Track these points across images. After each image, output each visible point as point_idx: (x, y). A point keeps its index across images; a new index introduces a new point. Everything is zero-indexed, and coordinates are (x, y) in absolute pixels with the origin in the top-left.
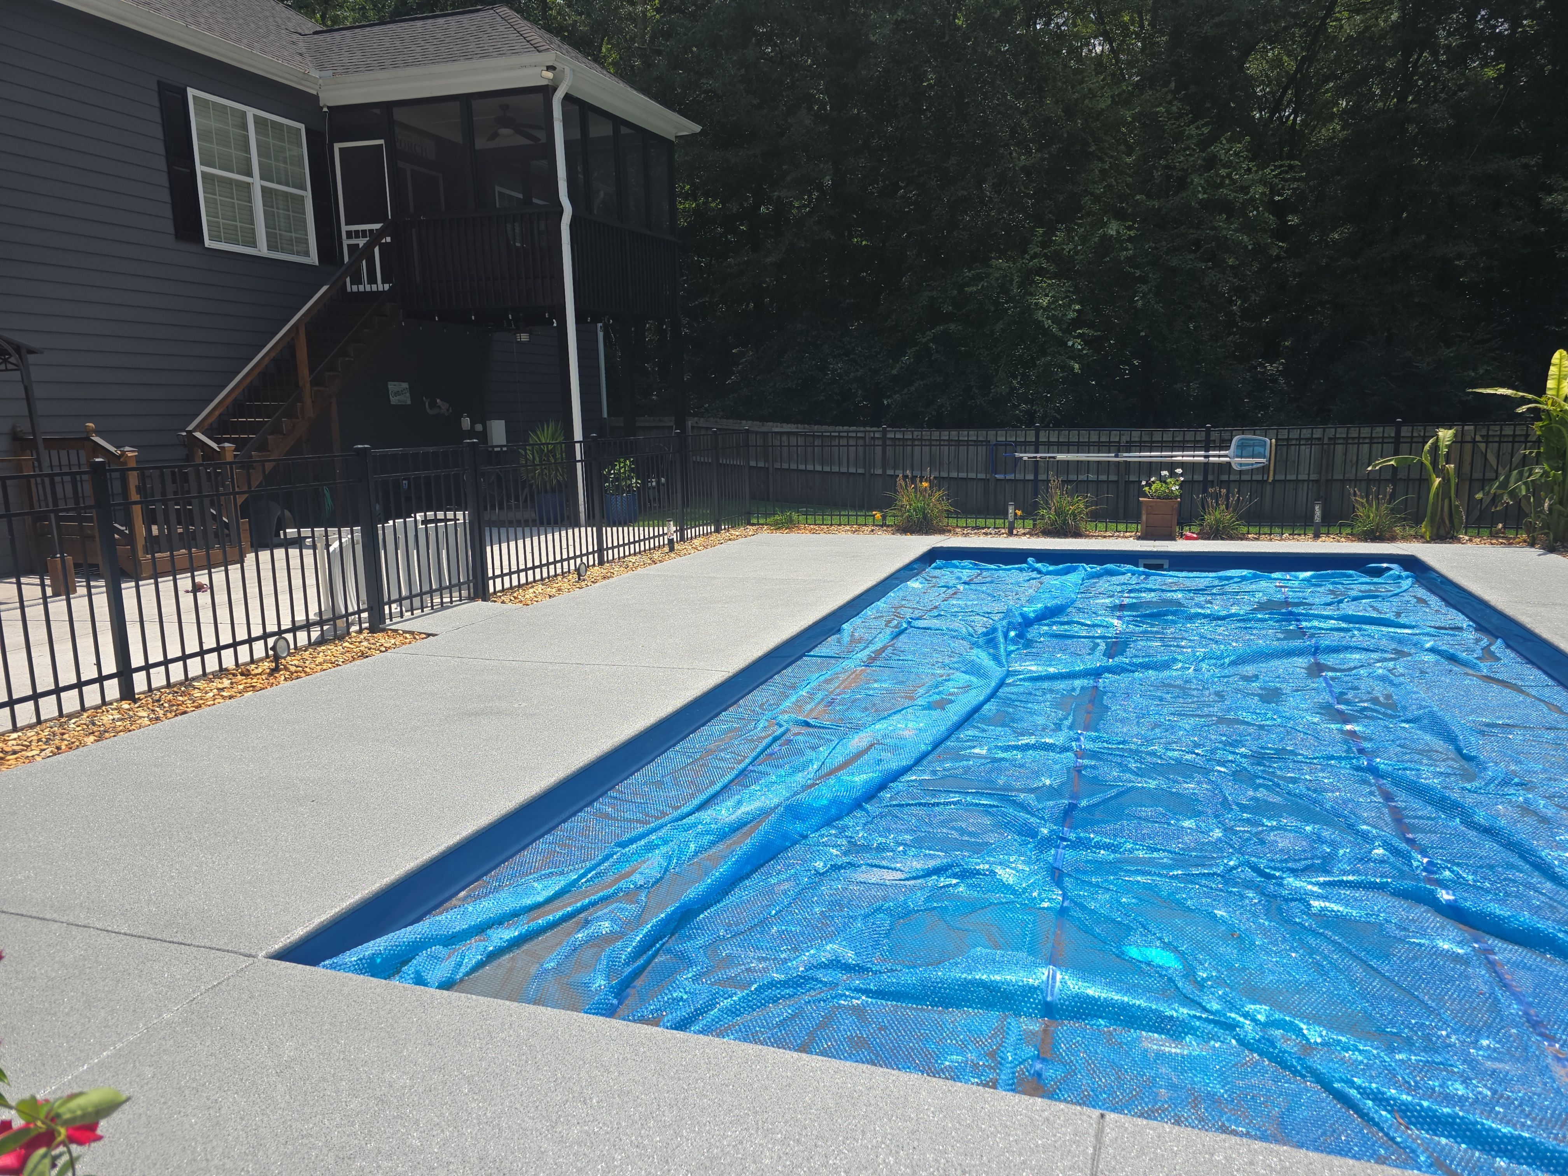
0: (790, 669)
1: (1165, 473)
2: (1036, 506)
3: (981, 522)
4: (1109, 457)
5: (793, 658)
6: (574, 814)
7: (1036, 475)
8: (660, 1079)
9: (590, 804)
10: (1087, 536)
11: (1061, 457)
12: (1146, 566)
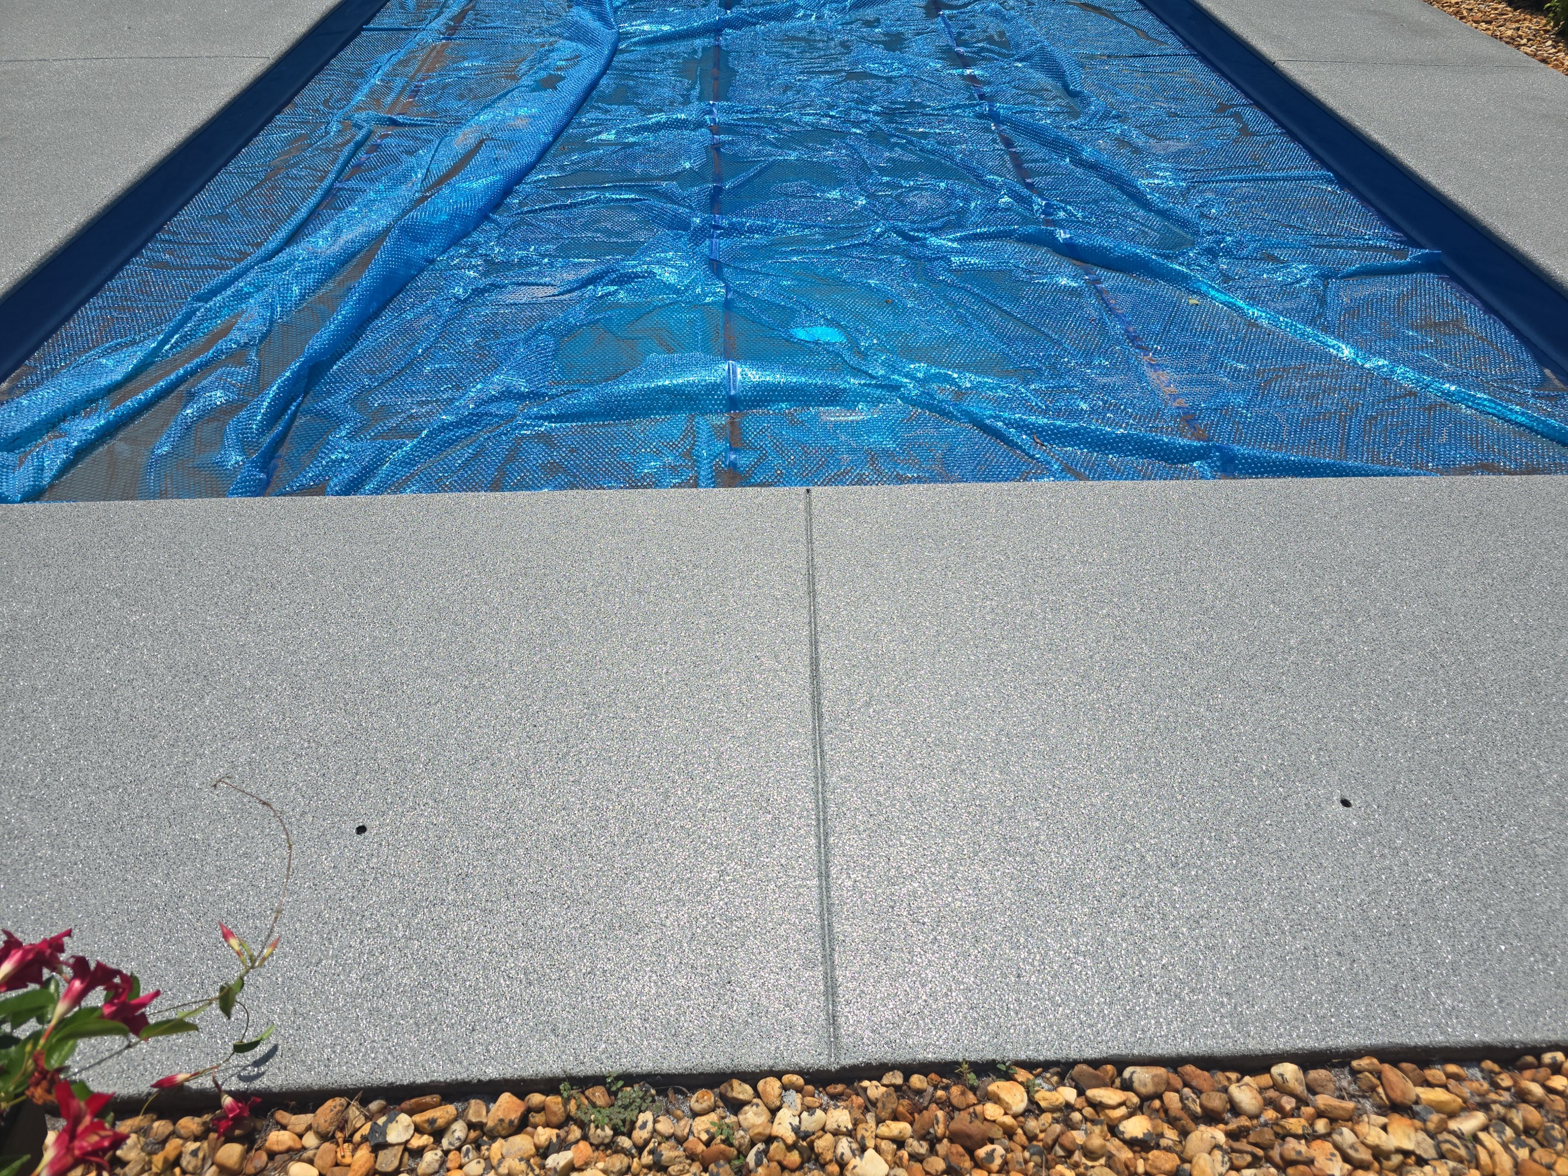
0: (348, 51)
5: (348, 34)
6: (120, 268)
9: (137, 252)
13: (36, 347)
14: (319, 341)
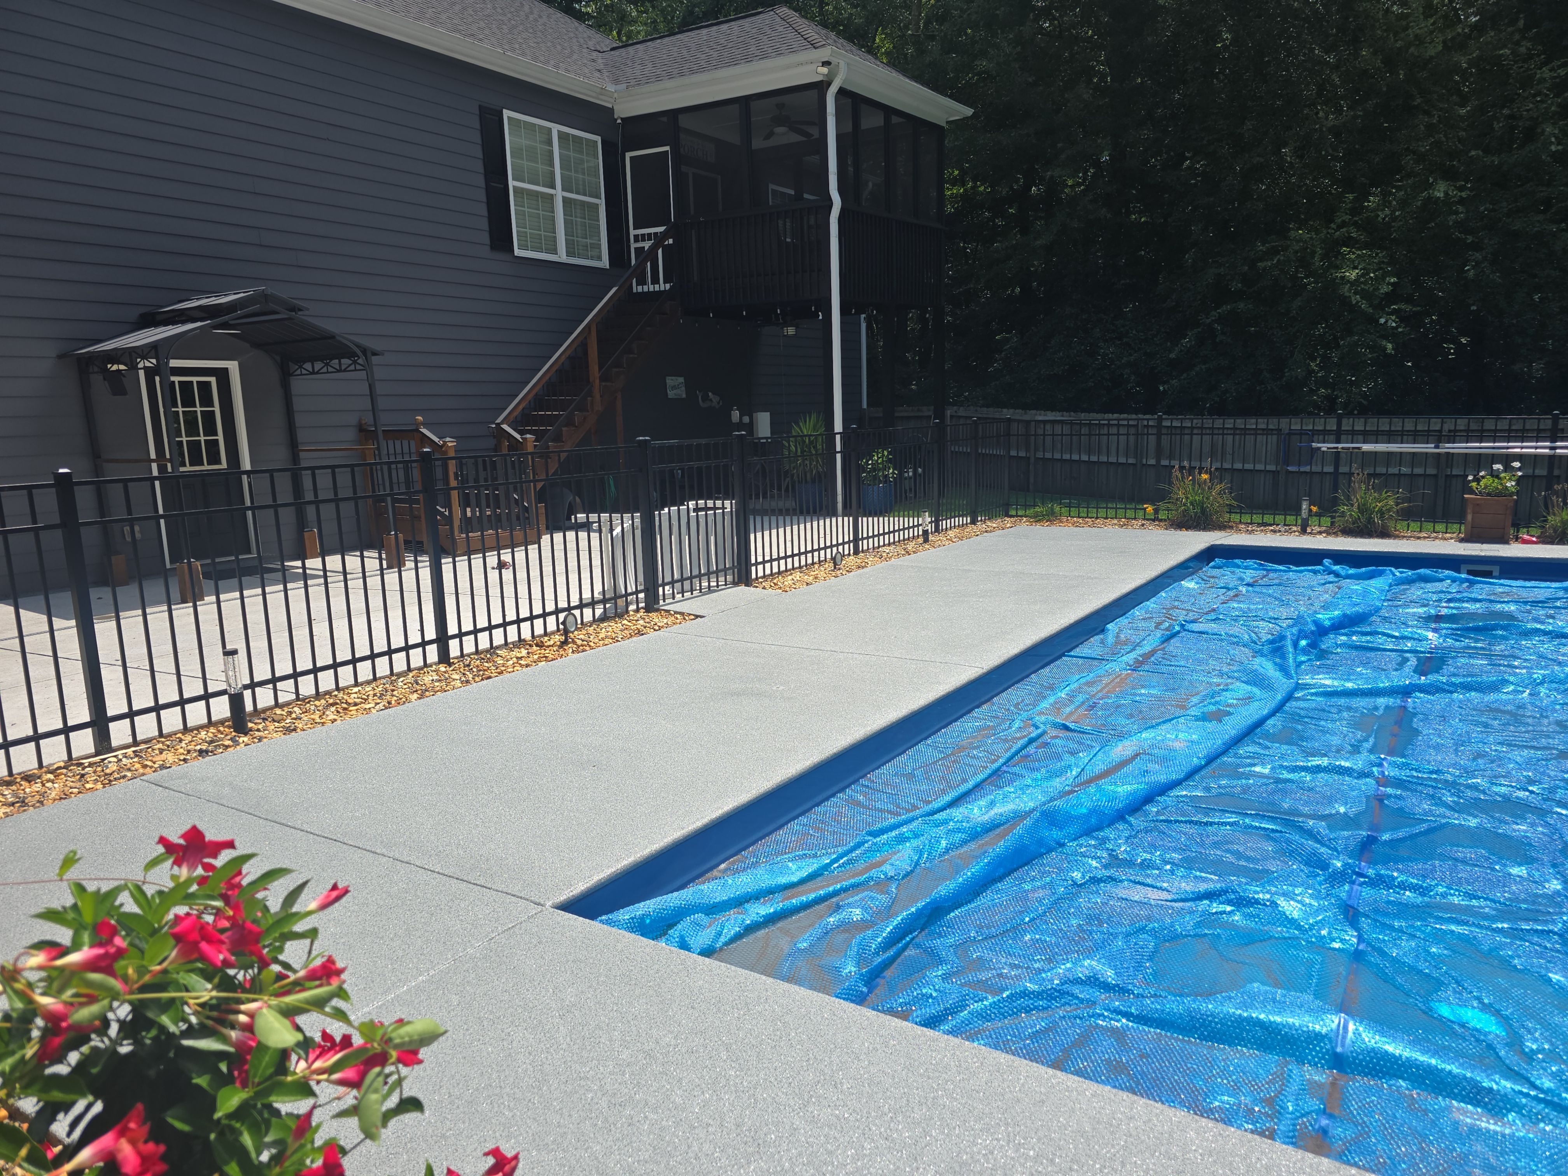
0: (1047, 670)
1: (1497, 467)
2: (1335, 502)
3: (1268, 518)
4: (1429, 448)
5: (1051, 658)
6: (827, 799)
7: (1336, 467)
8: (910, 1075)
9: (842, 790)
10: (1396, 537)
11: (1366, 447)
12: (1469, 572)
13: (753, 844)
14: (945, 889)
